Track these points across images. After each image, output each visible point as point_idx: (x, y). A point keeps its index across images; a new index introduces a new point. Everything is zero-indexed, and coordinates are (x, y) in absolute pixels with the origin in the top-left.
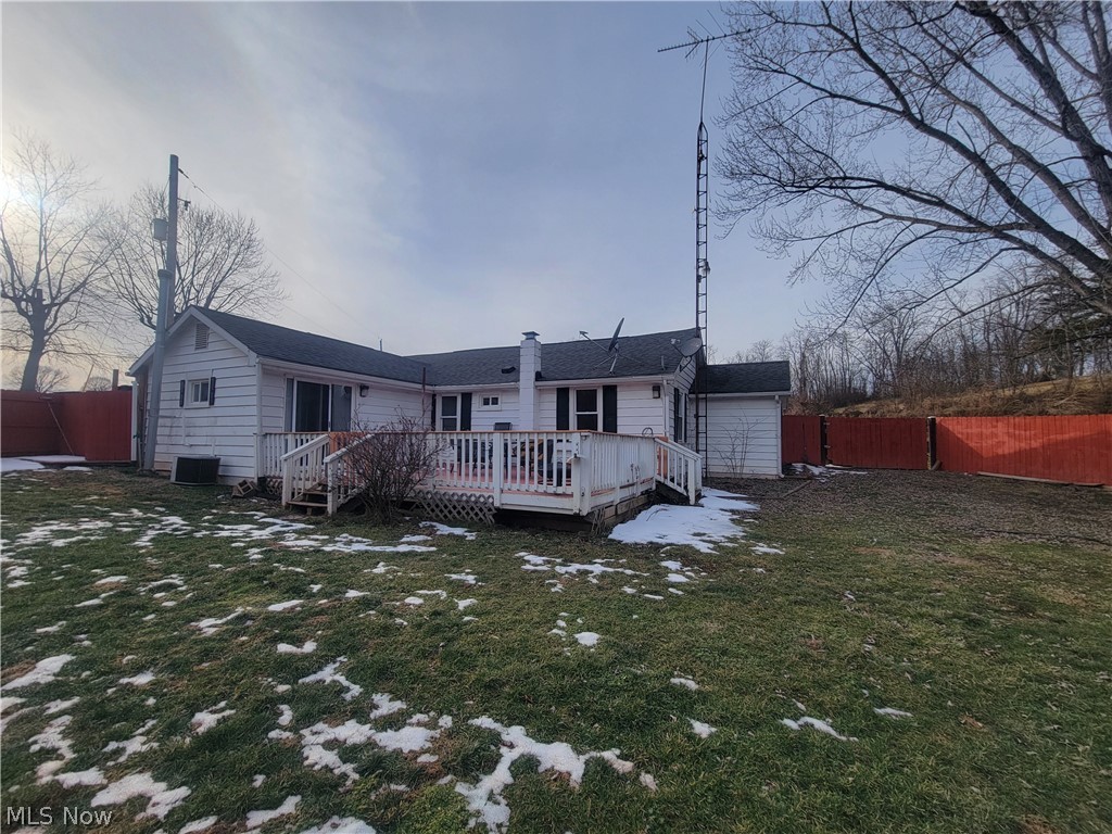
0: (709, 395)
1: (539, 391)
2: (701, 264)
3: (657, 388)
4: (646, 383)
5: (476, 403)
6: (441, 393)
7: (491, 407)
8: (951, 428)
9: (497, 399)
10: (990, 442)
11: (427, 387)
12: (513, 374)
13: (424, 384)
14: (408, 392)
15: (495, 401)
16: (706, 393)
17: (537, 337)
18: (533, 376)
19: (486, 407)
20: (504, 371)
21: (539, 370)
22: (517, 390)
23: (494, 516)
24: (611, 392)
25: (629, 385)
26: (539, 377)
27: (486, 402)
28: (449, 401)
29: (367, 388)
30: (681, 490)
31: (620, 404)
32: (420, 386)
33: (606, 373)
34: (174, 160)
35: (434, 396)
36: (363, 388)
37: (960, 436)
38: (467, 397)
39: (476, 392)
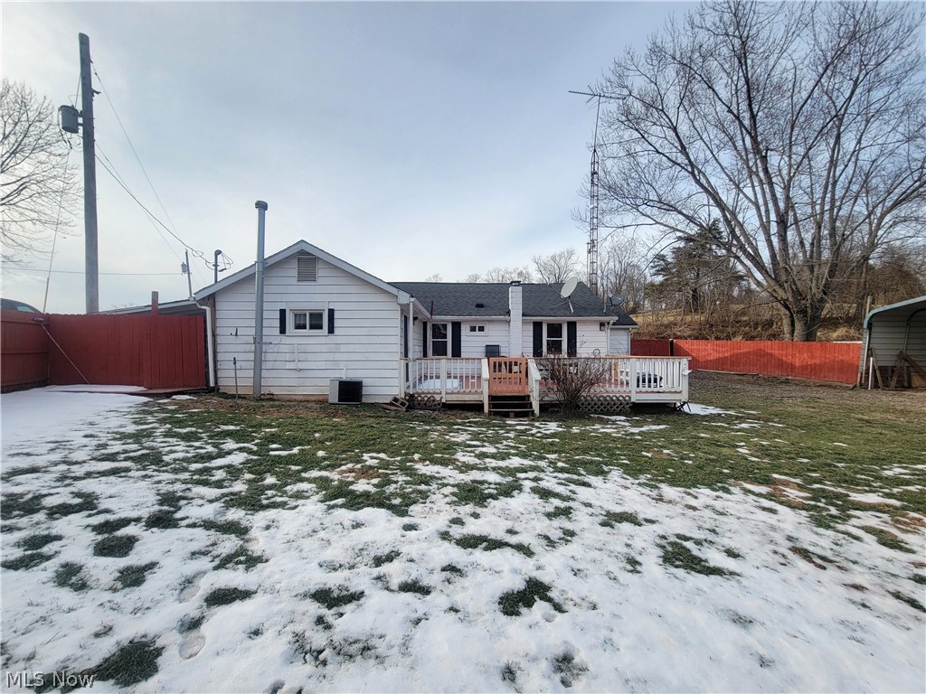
3: (602, 325)
4: (595, 321)
5: (465, 330)
6: (431, 321)
7: (477, 333)
8: (682, 346)
9: (483, 327)
10: (703, 353)
15: (481, 329)
19: (474, 333)
20: (477, 306)
24: (572, 326)
25: (584, 322)
27: (473, 329)
28: (440, 328)
31: (579, 334)
33: (570, 314)
35: (425, 324)
37: (687, 350)
38: (457, 326)
39: (466, 321)
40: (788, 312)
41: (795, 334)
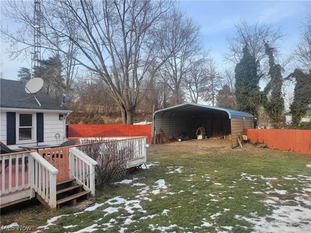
3: (61, 116)
4: (56, 113)
8: (74, 128)
10: (87, 132)
24: (40, 116)
25: (49, 113)
33: (38, 107)
37: (77, 131)
40: (124, 111)
41: (127, 121)
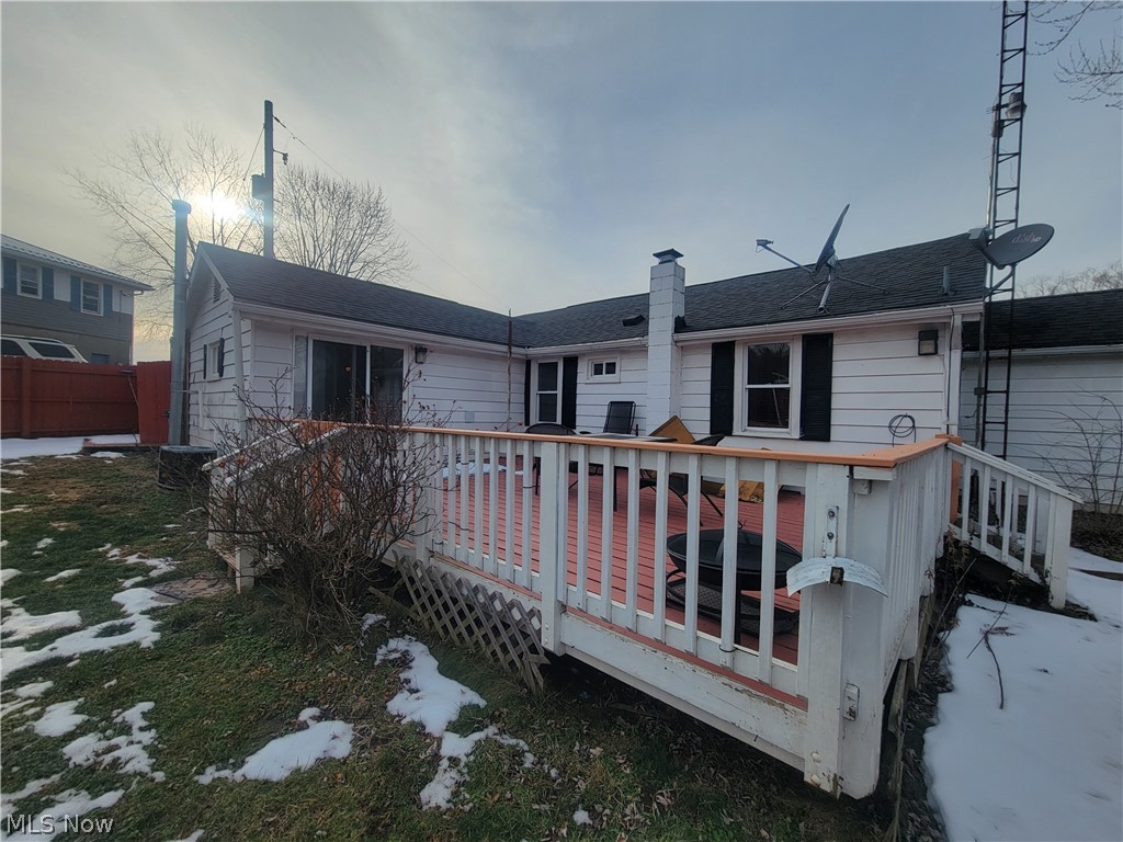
0: (1016, 352)
1: (682, 349)
2: (1006, 99)
3: (930, 335)
4: (900, 328)
5: (584, 372)
6: (537, 358)
7: (605, 377)
9: (614, 364)
11: (514, 349)
12: (640, 326)
13: (510, 344)
14: (490, 357)
15: (611, 368)
16: (1010, 348)
17: (679, 260)
18: (670, 324)
19: (598, 378)
20: (626, 323)
21: (682, 315)
22: (643, 349)
23: (542, 668)
24: (819, 351)
25: (860, 332)
26: (680, 325)
27: (598, 370)
28: (548, 370)
29: (425, 350)
30: (1025, 568)
31: (839, 369)
32: (504, 348)
33: (811, 312)
34: (269, 106)
35: (528, 364)
36: (420, 351)
38: (571, 363)
39: (585, 354)
